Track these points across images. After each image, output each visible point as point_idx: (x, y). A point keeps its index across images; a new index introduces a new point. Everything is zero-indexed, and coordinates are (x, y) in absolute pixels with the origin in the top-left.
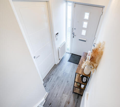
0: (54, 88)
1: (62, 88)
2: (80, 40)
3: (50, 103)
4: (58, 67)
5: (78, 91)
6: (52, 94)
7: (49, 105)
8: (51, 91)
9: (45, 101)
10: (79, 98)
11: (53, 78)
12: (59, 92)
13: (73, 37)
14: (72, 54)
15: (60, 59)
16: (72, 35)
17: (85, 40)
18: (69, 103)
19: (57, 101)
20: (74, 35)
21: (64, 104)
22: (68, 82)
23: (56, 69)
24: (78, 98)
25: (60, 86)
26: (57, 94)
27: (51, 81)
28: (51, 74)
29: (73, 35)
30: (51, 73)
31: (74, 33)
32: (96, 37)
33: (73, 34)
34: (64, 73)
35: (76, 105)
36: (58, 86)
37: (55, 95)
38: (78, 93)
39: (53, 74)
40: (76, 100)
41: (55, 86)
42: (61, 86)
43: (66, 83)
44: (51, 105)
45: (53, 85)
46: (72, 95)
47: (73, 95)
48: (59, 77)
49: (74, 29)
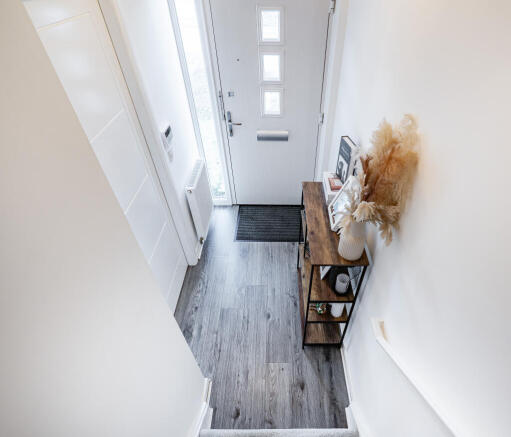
0: (224, 354)
1: (258, 345)
2: (260, 138)
3: (234, 409)
4: (205, 275)
5: (318, 334)
6: (227, 378)
7: (233, 420)
8: (217, 369)
9: (212, 410)
10: (332, 356)
11: (205, 320)
12: (250, 362)
13: (231, 131)
14: (240, 206)
15: (202, 239)
16: (223, 122)
17: (283, 133)
18: (302, 388)
19: (256, 395)
20: (234, 121)
21: (288, 394)
22: (269, 317)
23: (201, 281)
24: (328, 359)
25: (246, 341)
26: (247, 373)
27: (202, 333)
28: (189, 310)
29: (229, 123)
30: (187, 304)
31: (229, 113)
32: (326, 110)
33: (228, 117)
34: (240, 290)
35: (332, 383)
36: (239, 342)
37: (241, 379)
38: (325, 342)
39: (196, 308)
40: (324, 367)
41: (225, 347)
42: (248, 339)
43: (264, 324)
44: (240, 417)
45: (216, 345)
46: (304, 355)
47: (307, 356)
48: (228, 309)
49: (226, 95)
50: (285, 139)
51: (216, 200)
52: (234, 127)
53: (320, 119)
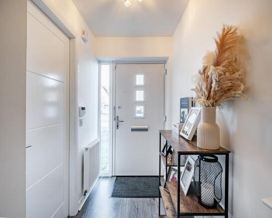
2: (133, 130)
13: (118, 126)
14: (117, 176)
16: (114, 122)
17: (146, 127)
20: (120, 119)
29: (117, 122)
31: (118, 117)
32: (167, 114)
33: (117, 119)
49: (117, 108)
50: (146, 130)
51: (102, 173)
52: (120, 123)
53: (165, 119)
